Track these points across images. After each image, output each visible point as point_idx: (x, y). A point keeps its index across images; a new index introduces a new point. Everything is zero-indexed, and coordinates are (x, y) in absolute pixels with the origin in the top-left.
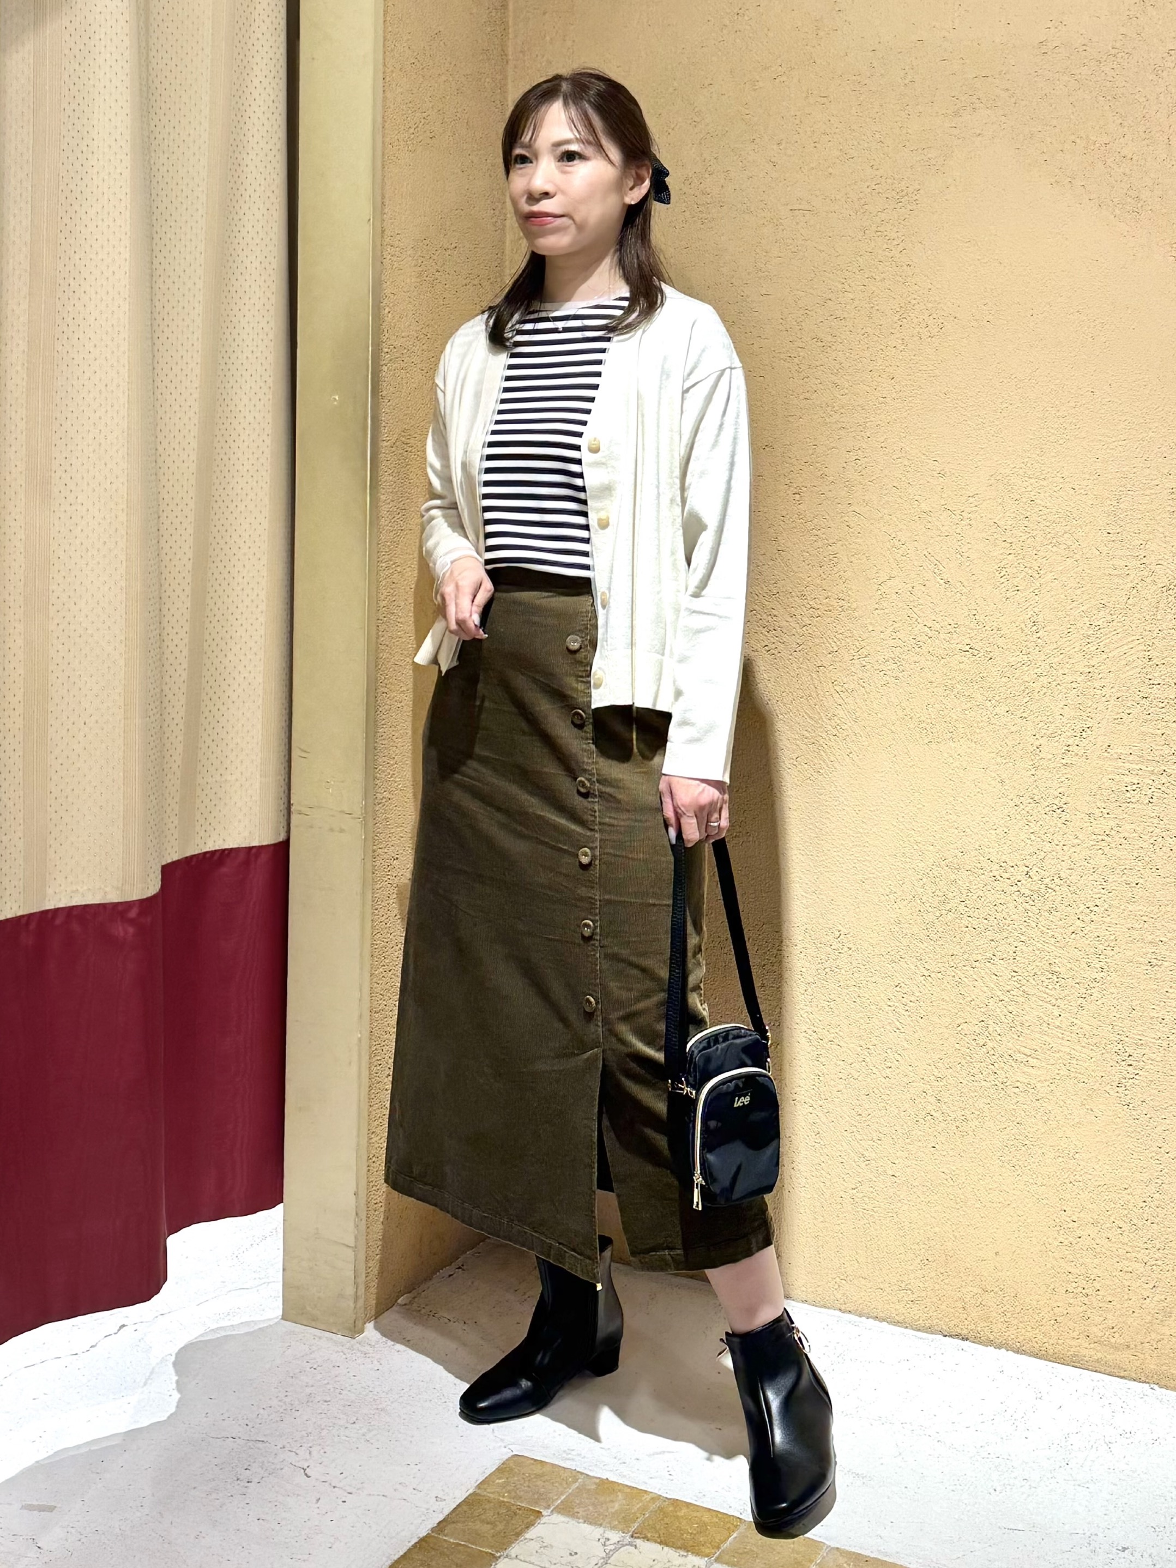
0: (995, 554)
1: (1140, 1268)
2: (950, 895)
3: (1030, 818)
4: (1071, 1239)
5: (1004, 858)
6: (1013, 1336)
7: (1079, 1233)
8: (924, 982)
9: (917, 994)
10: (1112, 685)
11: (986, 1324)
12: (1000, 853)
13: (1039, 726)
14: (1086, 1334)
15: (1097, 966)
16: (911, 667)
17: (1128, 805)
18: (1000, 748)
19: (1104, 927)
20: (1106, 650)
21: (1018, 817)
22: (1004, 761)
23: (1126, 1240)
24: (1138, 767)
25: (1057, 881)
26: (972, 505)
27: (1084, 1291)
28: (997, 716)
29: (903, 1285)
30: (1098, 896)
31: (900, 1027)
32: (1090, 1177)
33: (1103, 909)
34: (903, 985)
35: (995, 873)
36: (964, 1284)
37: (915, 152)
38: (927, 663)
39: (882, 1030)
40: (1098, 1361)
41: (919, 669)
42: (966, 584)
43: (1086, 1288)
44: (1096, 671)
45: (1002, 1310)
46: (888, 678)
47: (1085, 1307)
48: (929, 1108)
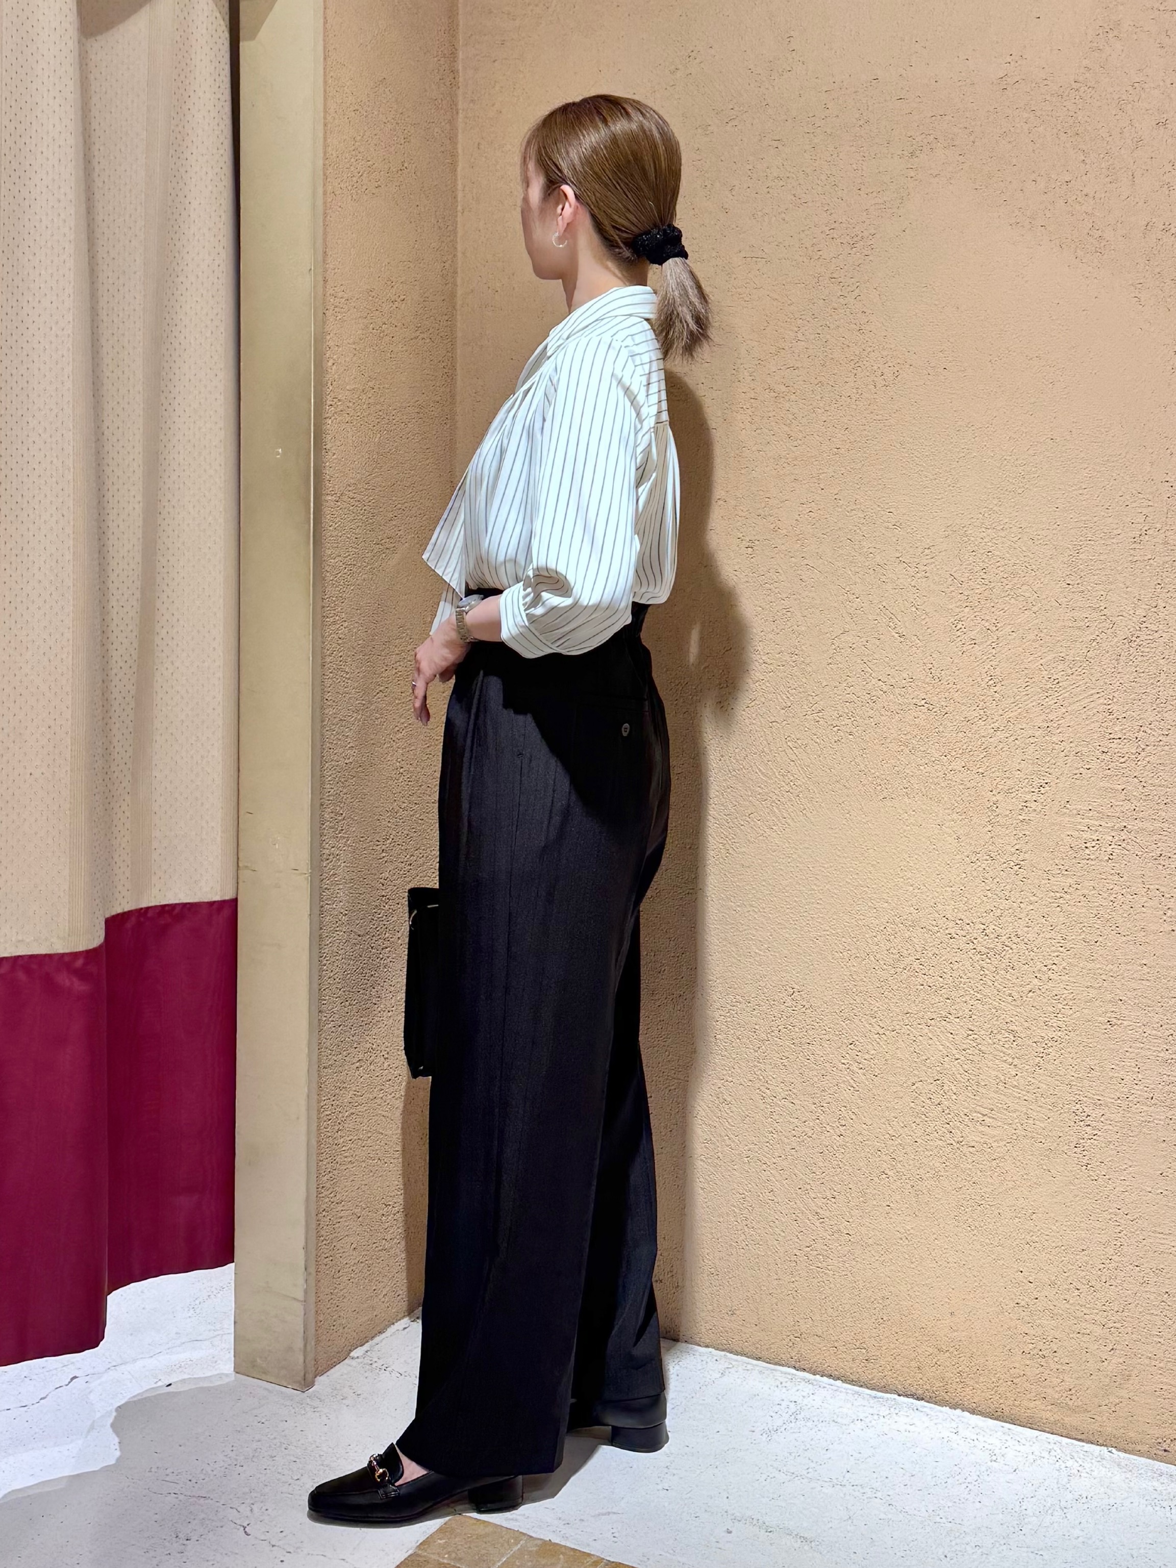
0: (950, 607)
1: (1098, 1330)
2: (905, 953)
3: (987, 875)
4: (1027, 1300)
5: (960, 915)
6: (969, 1397)
7: (1036, 1294)
8: (878, 1040)
9: (873, 1052)
10: (1072, 740)
11: (942, 1384)
12: (956, 911)
13: (997, 781)
14: (1043, 1395)
15: (1054, 1025)
16: (866, 722)
17: (1088, 862)
18: (956, 805)
19: (1062, 986)
20: (1066, 703)
21: (975, 874)
22: (960, 818)
23: (1082, 1302)
24: (1097, 823)
25: (1015, 940)
26: (927, 557)
27: (1040, 1353)
28: (953, 772)
29: (858, 1344)
30: (1056, 954)
31: (855, 1086)
32: (1047, 1238)
33: (1061, 967)
34: (857, 1043)
35: (952, 931)
36: (919, 1343)
37: (870, 195)
38: (883, 718)
39: (836, 1088)
40: (1055, 1422)
41: (873, 724)
42: (920, 637)
43: (1043, 1349)
44: (1055, 725)
45: (958, 1370)
46: (842, 734)
47: (1041, 1369)
48: (885, 1165)
